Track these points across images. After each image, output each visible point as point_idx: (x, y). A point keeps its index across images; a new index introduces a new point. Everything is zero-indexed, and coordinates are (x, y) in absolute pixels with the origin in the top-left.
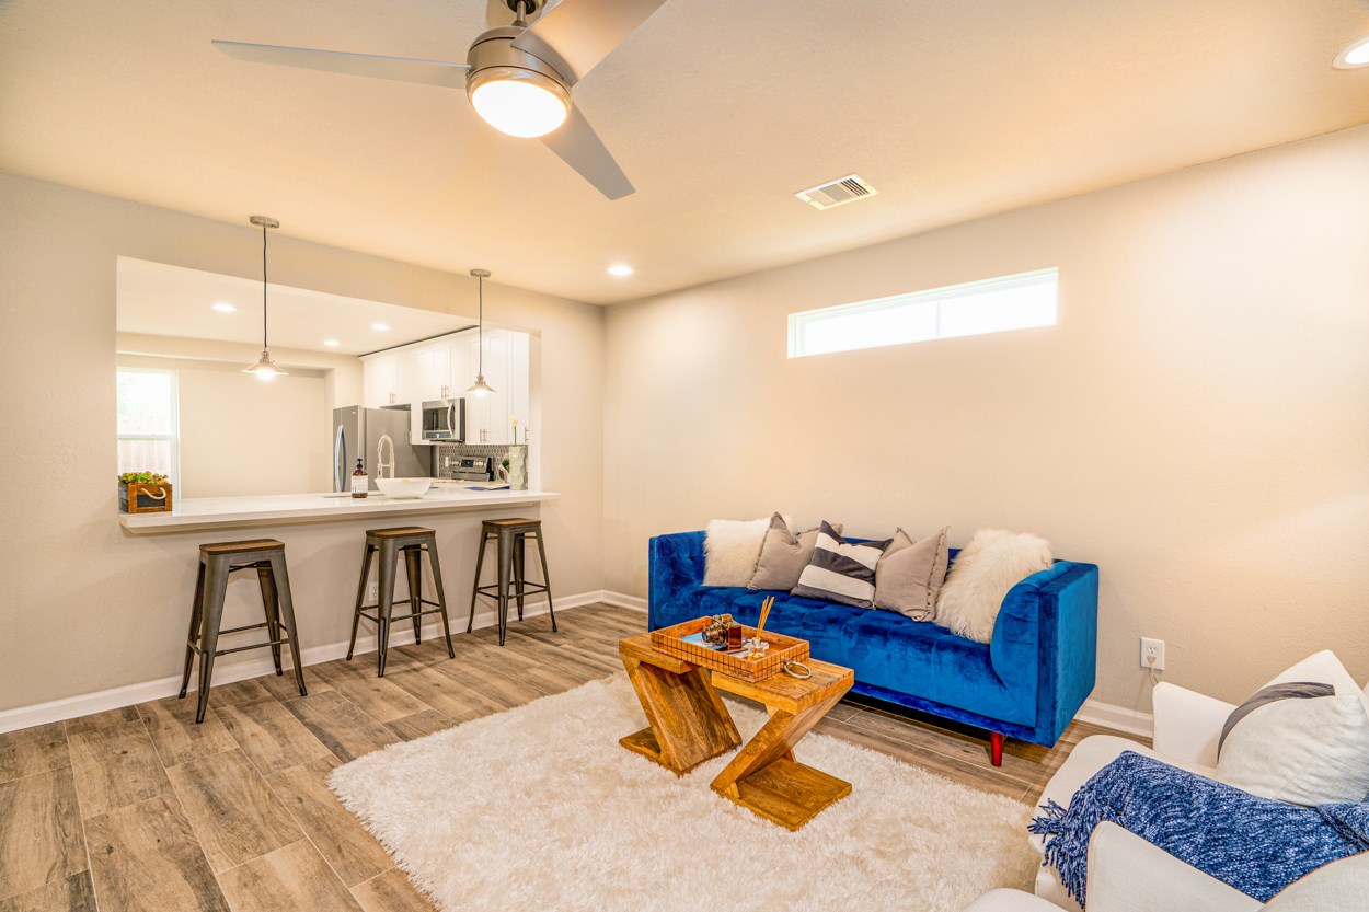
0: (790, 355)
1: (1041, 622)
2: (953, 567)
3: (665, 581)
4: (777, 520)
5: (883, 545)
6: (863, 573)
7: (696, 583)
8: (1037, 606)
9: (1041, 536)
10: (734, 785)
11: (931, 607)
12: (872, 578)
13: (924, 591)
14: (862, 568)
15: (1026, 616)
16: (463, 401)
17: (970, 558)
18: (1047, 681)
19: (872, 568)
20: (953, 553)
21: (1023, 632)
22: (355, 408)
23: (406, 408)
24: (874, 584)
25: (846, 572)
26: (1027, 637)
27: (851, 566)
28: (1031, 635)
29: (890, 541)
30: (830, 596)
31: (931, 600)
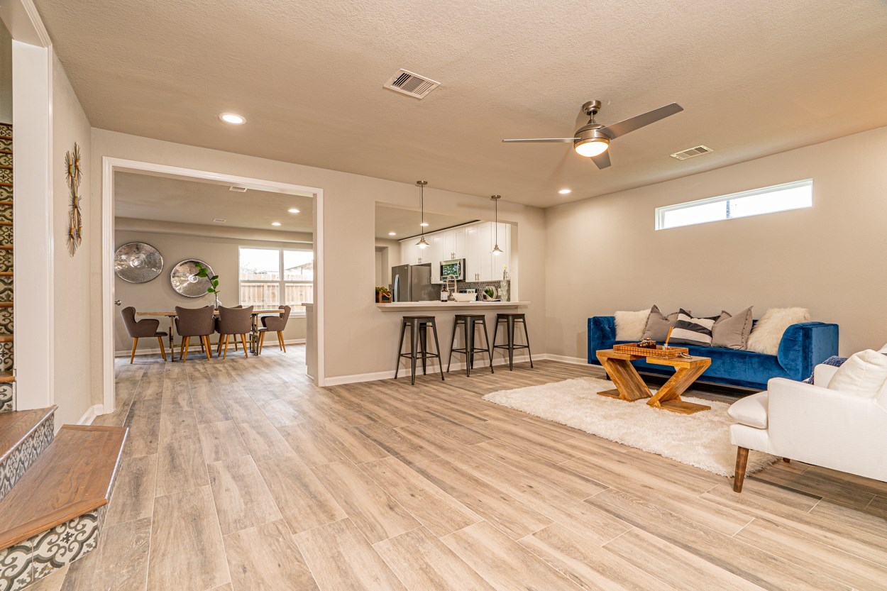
0: (657, 229)
1: (804, 340)
2: (755, 326)
3: (598, 338)
4: (655, 309)
5: (715, 319)
6: (705, 331)
7: (612, 340)
8: (801, 334)
9: (803, 307)
10: (658, 402)
11: (744, 344)
12: (710, 333)
13: (740, 337)
14: (705, 329)
15: (795, 338)
16: (464, 260)
17: (765, 321)
18: (807, 367)
19: (710, 329)
20: (755, 321)
21: (795, 345)
22: (407, 266)
23: (429, 265)
24: (712, 336)
25: (696, 331)
26: (796, 348)
27: (699, 328)
28: (798, 348)
29: (719, 317)
30: (687, 342)
31: (743, 340)
